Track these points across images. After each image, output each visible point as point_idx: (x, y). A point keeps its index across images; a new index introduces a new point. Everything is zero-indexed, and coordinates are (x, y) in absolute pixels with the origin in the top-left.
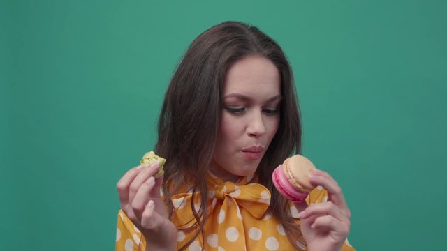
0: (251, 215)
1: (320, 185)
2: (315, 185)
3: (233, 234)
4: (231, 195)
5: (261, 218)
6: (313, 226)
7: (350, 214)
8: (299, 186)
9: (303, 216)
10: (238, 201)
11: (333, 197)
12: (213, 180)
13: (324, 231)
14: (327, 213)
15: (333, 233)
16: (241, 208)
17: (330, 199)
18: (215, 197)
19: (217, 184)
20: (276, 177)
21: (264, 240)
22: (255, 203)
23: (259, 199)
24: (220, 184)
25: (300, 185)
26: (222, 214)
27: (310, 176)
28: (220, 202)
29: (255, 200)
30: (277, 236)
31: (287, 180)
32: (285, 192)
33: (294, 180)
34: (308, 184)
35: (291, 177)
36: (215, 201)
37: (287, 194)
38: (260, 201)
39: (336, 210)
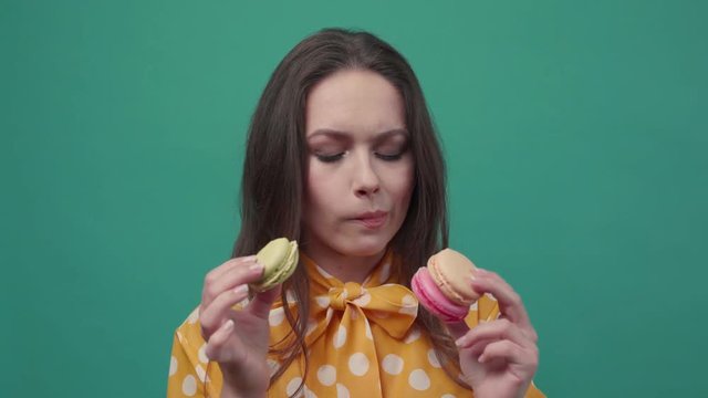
0: (386, 333)
1: (489, 292)
2: (480, 291)
3: (359, 364)
4: (356, 302)
5: (402, 339)
6: (481, 359)
7: (535, 335)
8: (457, 296)
9: (465, 344)
10: (367, 311)
11: (509, 310)
12: (326, 280)
13: (500, 365)
14: (501, 337)
15: (513, 367)
16: (371, 323)
17: (503, 315)
18: (330, 306)
19: (332, 286)
20: (418, 286)
21: (406, 373)
22: (394, 315)
23: (400, 307)
24: (338, 286)
25: (460, 293)
26: (341, 333)
27: (473, 278)
28: (338, 313)
29: (393, 309)
30: (427, 368)
31: (438, 288)
32: (435, 307)
33: (449, 287)
34: (471, 292)
35: (444, 282)
36: (329, 313)
37: (438, 309)
38: (401, 311)
39: (515, 330)
